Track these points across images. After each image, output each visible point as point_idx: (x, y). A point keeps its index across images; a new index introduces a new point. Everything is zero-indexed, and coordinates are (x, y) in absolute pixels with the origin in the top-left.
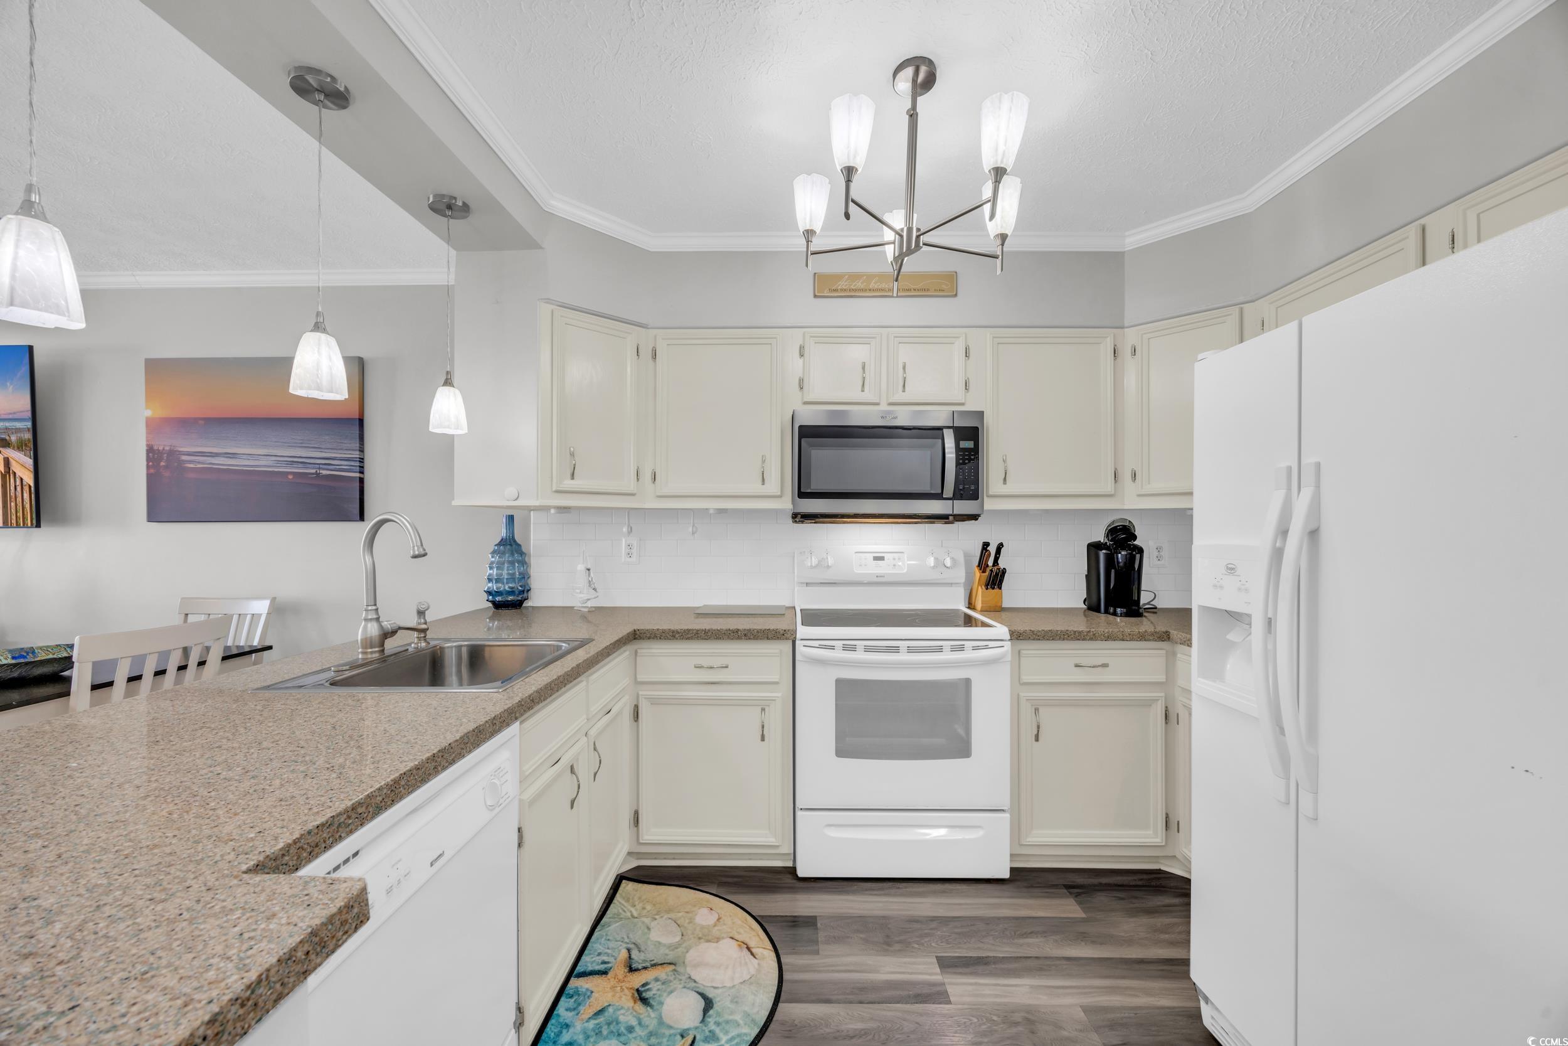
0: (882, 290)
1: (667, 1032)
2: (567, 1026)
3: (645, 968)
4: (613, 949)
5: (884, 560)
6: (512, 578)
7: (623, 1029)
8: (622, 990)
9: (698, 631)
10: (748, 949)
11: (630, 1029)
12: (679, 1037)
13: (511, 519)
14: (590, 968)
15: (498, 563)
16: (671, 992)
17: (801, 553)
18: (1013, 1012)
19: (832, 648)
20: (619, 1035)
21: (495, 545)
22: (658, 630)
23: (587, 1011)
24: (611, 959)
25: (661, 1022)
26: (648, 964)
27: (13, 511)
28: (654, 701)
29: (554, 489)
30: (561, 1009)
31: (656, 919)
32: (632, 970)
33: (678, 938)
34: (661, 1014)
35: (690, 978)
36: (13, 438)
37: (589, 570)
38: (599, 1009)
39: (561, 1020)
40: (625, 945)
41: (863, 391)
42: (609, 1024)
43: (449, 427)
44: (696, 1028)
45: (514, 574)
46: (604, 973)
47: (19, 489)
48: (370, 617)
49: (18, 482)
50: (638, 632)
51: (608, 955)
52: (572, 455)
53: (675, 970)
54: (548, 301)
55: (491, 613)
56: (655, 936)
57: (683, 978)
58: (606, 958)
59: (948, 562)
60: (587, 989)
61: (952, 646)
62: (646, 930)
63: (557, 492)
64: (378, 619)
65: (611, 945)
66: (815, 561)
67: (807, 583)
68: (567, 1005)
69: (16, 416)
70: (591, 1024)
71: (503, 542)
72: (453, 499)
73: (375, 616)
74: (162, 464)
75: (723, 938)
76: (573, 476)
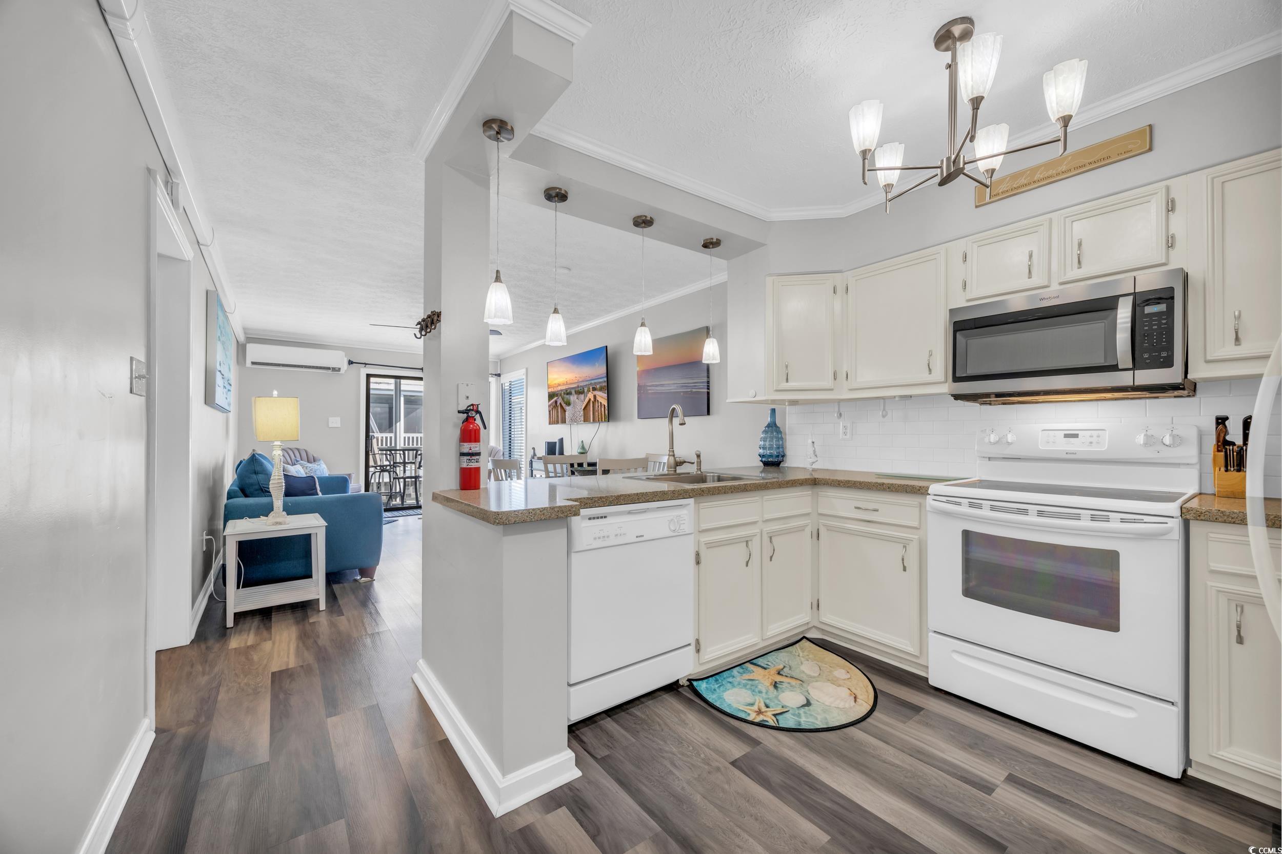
0: (1051, 177)
1: (776, 702)
2: (733, 677)
3: (786, 676)
4: (777, 663)
5: (1078, 437)
6: (771, 448)
7: (757, 690)
8: (769, 678)
9: (855, 482)
10: (855, 698)
11: (760, 692)
12: (781, 706)
13: (773, 411)
14: (759, 663)
15: (770, 437)
16: (792, 691)
17: (982, 431)
18: (1050, 832)
19: (959, 504)
20: (753, 691)
21: (766, 427)
22: (829, 479)
23: (746, 676)
24: (772, 666)
25: (776, 697)
26: (789, 676)
27: (597, 416)
28: (829, 528)
29: (775, 389)
30: (735, 671)
31: (808, 661)
32: (779, 673)
33: (816, 675)
34: (778, 695)
35: (807, 691)
36: (598, 386)
37: (813, 443)
38: (752, 679)
39: (732, 674)
40: (784, 664)
41: (1030, 277)
42: (752, 685)
43: (709, 360)
44: (792, 708)
45: (772, 445)
46: (765, 669)
47: (600, 407)
48: (670, 454)
49: (599, 404)
50: (817, 480)
51: (772, 663)
52: (787, 367)
53: (801, 684)
54: (770, 275)
55: (761, 469)
56: (803, 668)
57: (804, 689)
58: (769, 664)
59: (1167, 440)
60: (752, 670)
61: (1091, 515)
62: (800, 663)
63: (777, 391)
64: (674, 455)
65: (777, 661)
66: (993, 438)
67: (989, 458)
68: (739, 670)
69: (599, 377)
70: (744, 682)
71: (769, 426)
72: (727, 399)
73: (672, 454)
74: (642, 392)
75: (844, 687)
76: (787, 380)
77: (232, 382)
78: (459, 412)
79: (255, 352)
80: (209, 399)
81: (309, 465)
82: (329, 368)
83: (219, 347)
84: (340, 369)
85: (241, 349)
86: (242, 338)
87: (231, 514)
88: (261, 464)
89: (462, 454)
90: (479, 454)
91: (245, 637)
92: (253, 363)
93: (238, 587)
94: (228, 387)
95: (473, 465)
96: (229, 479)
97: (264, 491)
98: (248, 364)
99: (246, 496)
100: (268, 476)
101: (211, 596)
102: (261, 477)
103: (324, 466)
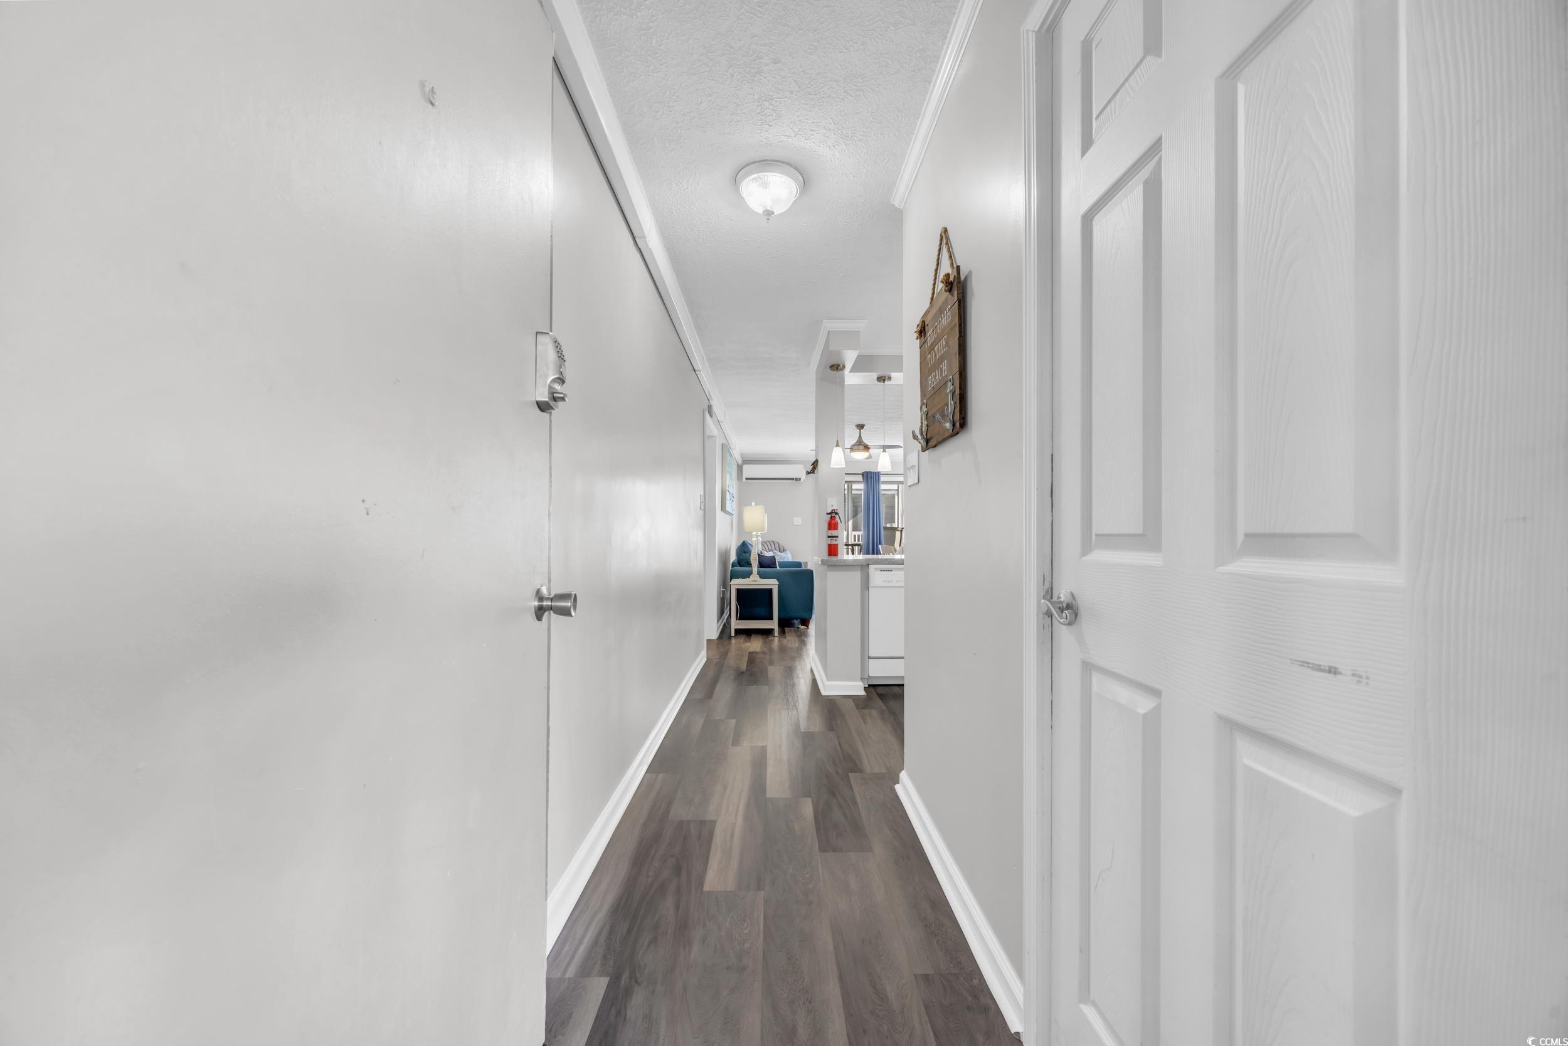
77: (734, 495)
78: (827, 514)
79: (749, 471)
80: (723, 508)
81: (780, 553)
82: (793, 479)
83: (728, 476)
84: (800, 479)
85: (740, 469)
86: (740, 462)
87: (734, 576)
88: (748, 547)
89: (829, 537)
90: (837, 537)
91: (739, 640)
92: (747, 479)
93: (737, 619)
94: (732, 499)
95: (834, 542)
96: (733, 557)
97: (749, 564)
98: (744, 479)
99: (741, 566)
100: (750, 552)
101: (725, 624)
102: (747, 554)
103: (789, 555)
